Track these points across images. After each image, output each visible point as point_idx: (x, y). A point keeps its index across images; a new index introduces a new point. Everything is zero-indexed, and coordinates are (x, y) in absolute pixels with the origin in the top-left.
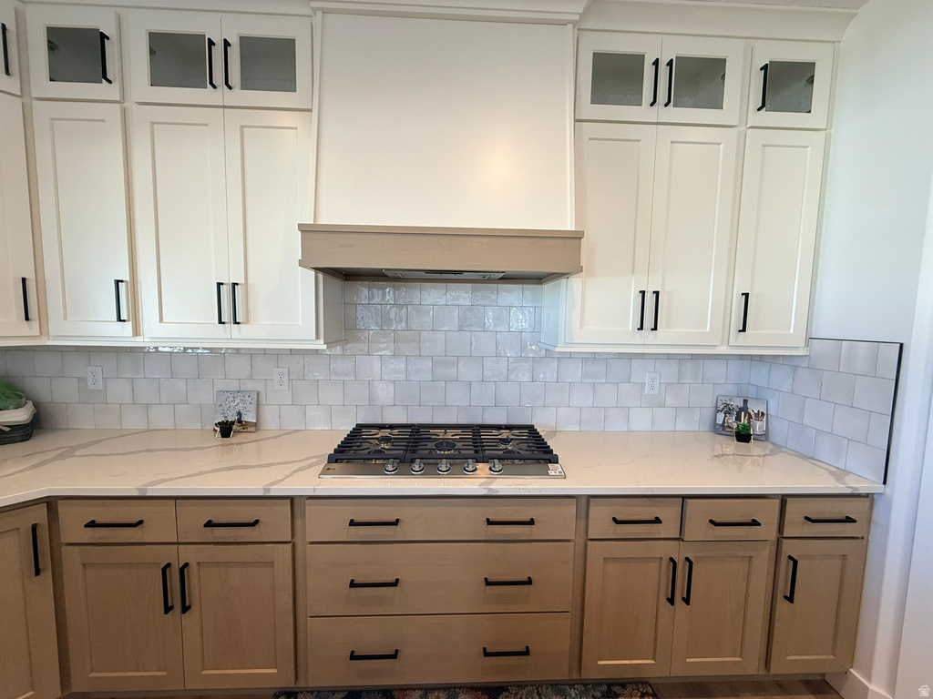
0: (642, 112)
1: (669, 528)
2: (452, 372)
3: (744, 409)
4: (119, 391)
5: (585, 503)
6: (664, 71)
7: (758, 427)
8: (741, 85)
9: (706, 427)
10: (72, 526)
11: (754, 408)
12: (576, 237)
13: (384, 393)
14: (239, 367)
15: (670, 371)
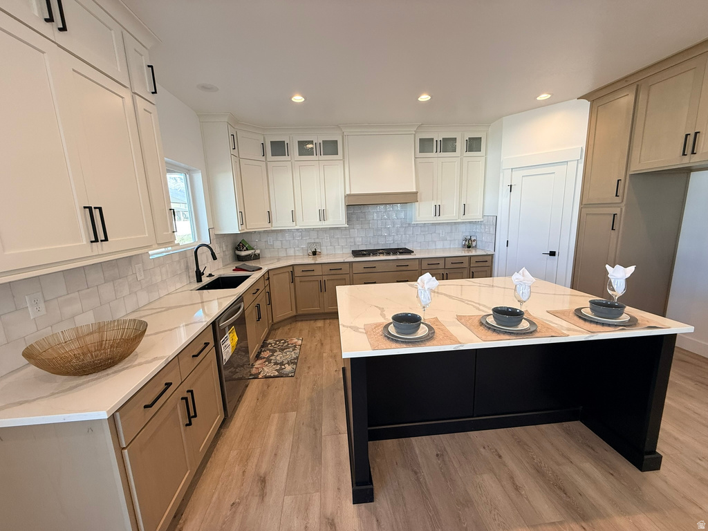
0: (433, 154)
1: (441, 266)
2: (380, 233)
3: (470, 239)
4: (278, 244)
5: (421, 260)
6: (439, 143)
7: (474, 244)
8: (461, 145)
9: (460, 246)
10: (298, 272)
11: (473, 239)
12: (416, 193)
13: (359, 240)
14: (314, 235)
15: (448, 229)
